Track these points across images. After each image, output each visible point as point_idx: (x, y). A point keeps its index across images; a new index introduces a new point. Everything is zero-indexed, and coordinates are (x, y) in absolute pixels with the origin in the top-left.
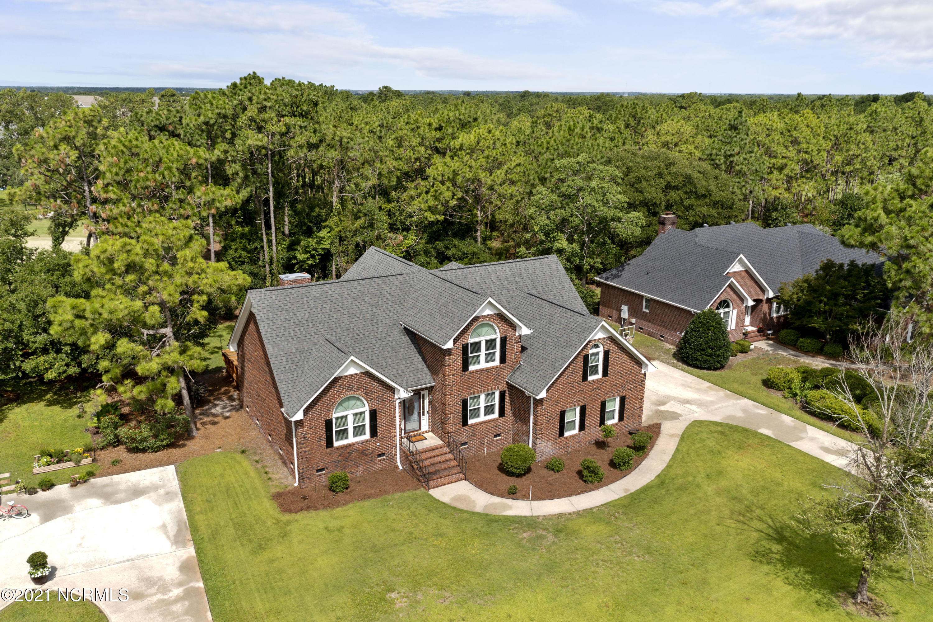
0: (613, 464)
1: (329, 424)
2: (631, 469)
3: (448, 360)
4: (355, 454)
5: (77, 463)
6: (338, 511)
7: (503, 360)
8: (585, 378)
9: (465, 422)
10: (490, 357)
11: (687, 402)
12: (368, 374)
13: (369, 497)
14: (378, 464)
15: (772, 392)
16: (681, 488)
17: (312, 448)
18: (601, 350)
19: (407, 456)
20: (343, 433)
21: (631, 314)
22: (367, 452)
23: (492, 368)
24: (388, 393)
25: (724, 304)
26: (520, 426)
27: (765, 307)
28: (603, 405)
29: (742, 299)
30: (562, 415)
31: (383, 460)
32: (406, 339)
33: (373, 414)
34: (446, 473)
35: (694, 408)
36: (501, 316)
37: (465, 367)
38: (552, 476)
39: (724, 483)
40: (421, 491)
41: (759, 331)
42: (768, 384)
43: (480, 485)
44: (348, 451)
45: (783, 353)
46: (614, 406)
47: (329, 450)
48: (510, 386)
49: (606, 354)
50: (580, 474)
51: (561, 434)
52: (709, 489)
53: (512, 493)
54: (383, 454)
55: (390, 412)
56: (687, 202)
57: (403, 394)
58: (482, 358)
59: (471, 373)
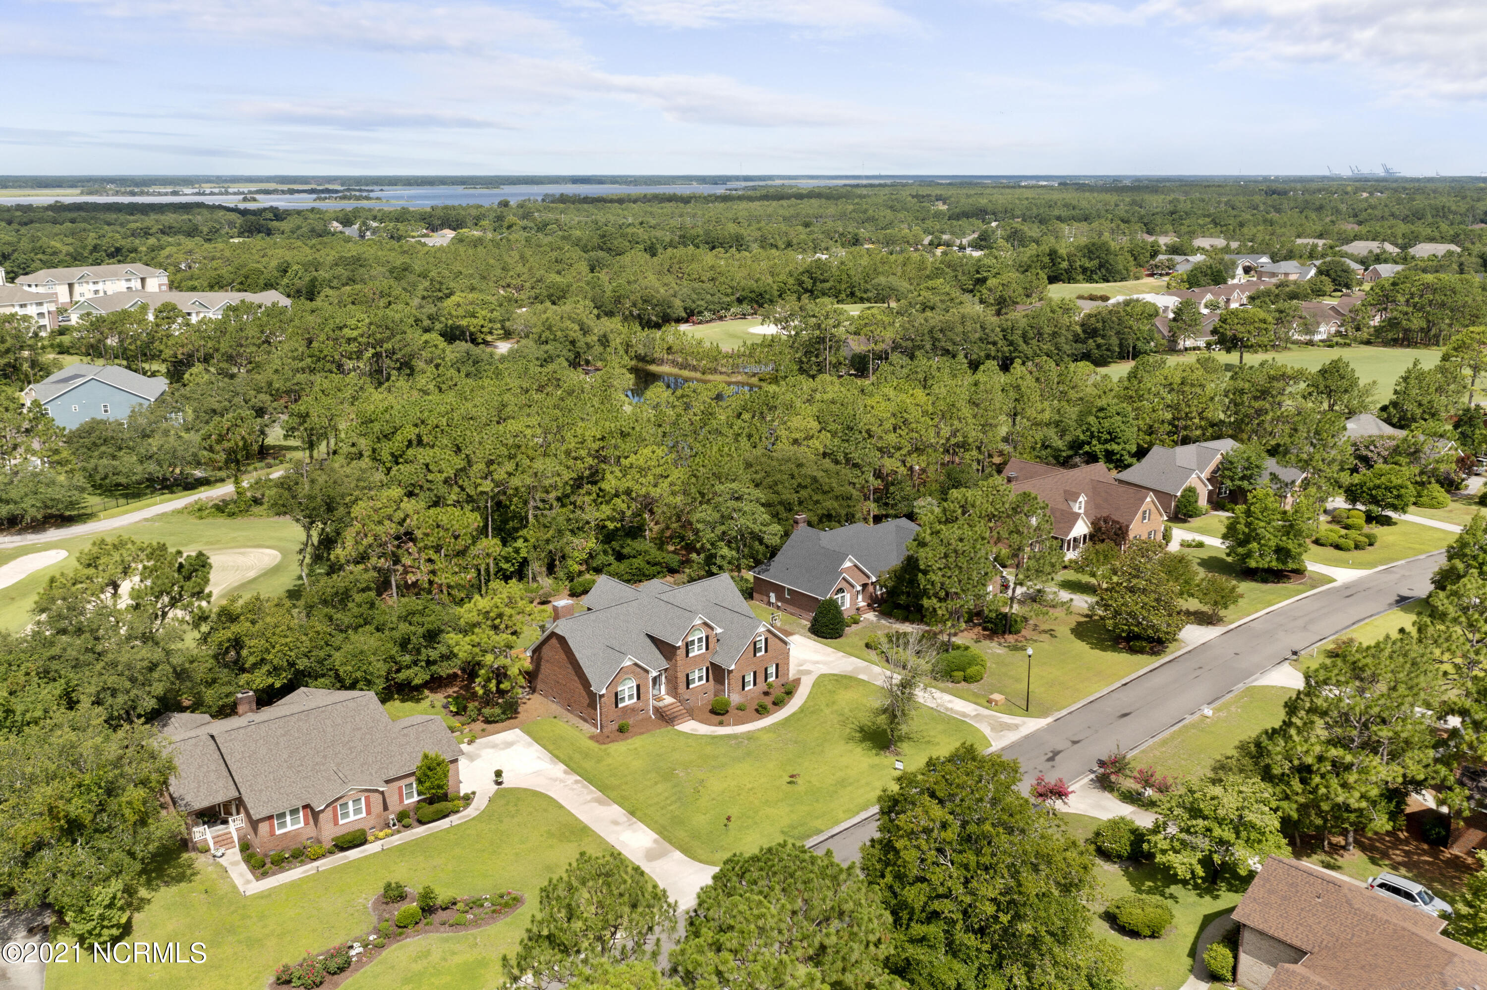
0: (775, 704)
1: (616, 694)
2: (785, 705)
3: (678, 652)
4: (629, 711)
6: (629, 741)
7: (707, 649)
8: (755, 655)
9: (688, 687)
10: (700, 648)
11: (817, 662)
12: (636, 664)
13: (643, 733)
14: (642, 715)
15: (870, 651)
16: (813, 712)
17: (608, 709)
18: (763, 638)
19: (657, 710)
20: (623, 699)
21: (777, 599)
22: (636, 709)
23: (702, 654)
24: (646, 674)
25: (841, 590)
26: (720, 687)
27: (871, 588)
28: (766, 669)
29: (853, 586)
30: (744, 677)
31: (645, 712)
32: (648, 640)
33: (638, 687)
34: (681, 717)
35: (821, 666)
36: (705, 624)
37: (687, 655)
38: (741, 713)
39: (835, 707)
40: (670, 728)
41: (867, 606)
42: (868, 646)
43: (701, 722)
44: (626, 709)
45: (883, 622)
46: (772, 670)
47: (616, 709)
48: (712, 663)
49: (766, 640)
50: (757, 711)
51: (743, 689)
52: (827, 711)
53: (721, 724)
54: (644, 710)
55: (647, 685)
56: (815, 498)
57: (654, 674)
58: (696, 648)
59: (690, 658)
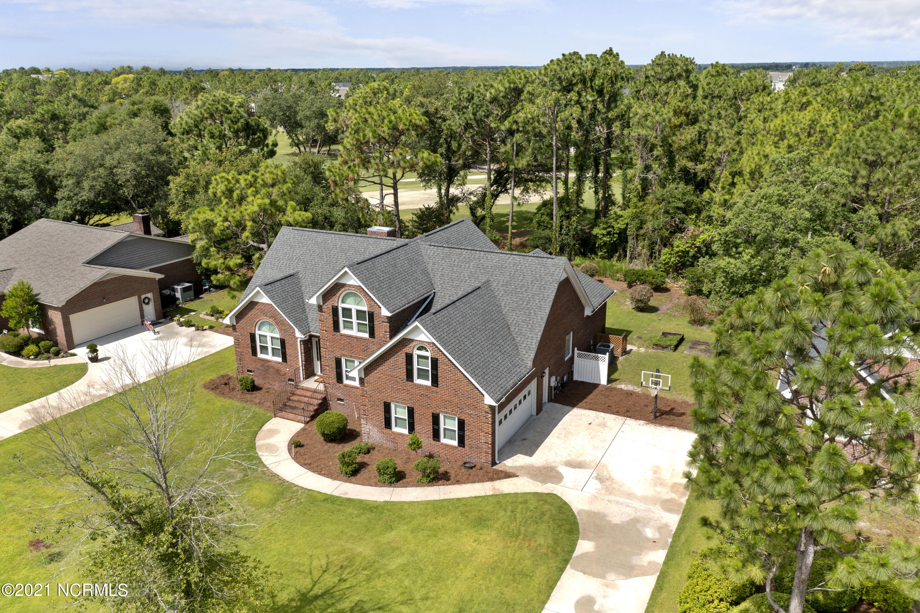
1: (253, 337)
4: (272, 370)
5: (217, 319)
7: (372, 334)
8: (410, 378)
9: (339, 380)
10: (361, 328)
14: (289, 387)
17: (243, 352)
18: (428, 354)
20: (264, 349)
22: (281, 373)
23: (361, 338)
24: (291, 331)
28: (435, 418)
30: (387, 406)
31: (292, 384)
33: (283, 343)
37: (336, 327)
40: (271, 415)
44: (266, 365)
46: (453, 426)
47: (254, 358)
49: (434, 362)
51: (388, 425)
54: (292, 380)
55: (295, 347)
57: (298, 334)
58: (355, 326)
59: (341, 335)
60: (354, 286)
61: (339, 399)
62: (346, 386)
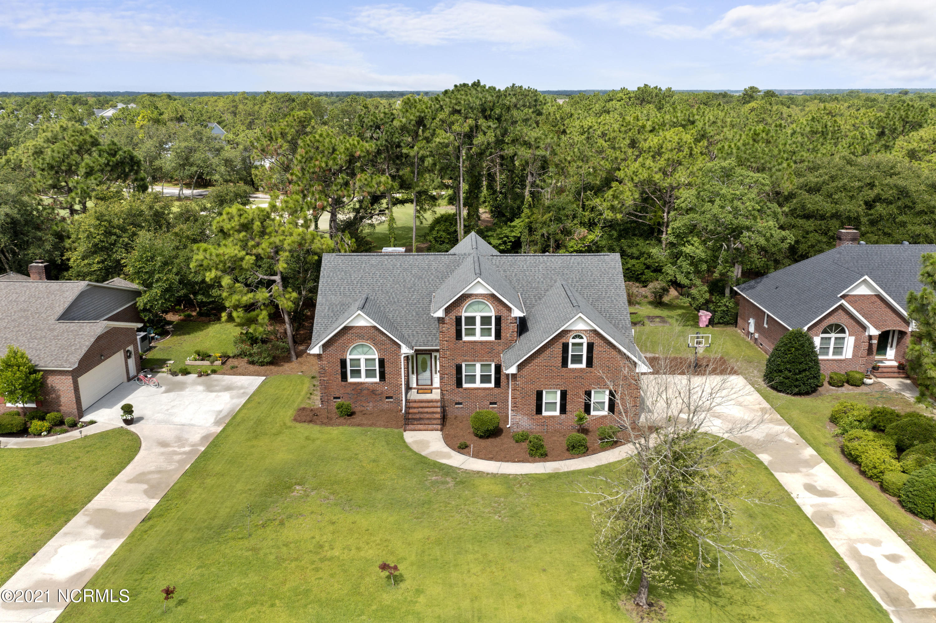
1: (343, 363)
3: (442, 327)
4: (366, 392)
5: (212, 362)
6: (328, 429)
7: (498, 335)
8: (565, 365)
10: (485, 332)
12: (375, 329)
13: (358, 425)
14: (386, 404)
15: (829, 426)
17: (329, 379)
18: (584, 341)
20: (356, 373)
22: (377, 392)
23: (486, 342)
24: (395, 347)
25: (835, 327)
28: (588, 394)
29: (861, 326)
30: (540, 394)
31: (391, 402)
33: (382, 362)
34: (426, 422)
36: (493, 297)
37: (459, 337)
38: (509, 445)
40: (399, 431)
41: (899, 367)
44: (360, 387)
47: (343, 383)
49: (590, 347)
53: (461, 448)
54: (391, 398)
55: (396, 363)
57: (407, 351)
58: (478, 331)
59: (464, 342)
60: (481, 295)
61: (457, 404)
62: (466, 389)
